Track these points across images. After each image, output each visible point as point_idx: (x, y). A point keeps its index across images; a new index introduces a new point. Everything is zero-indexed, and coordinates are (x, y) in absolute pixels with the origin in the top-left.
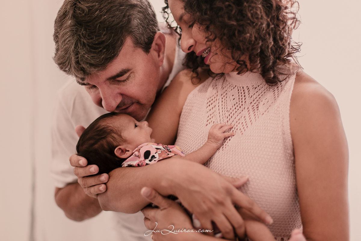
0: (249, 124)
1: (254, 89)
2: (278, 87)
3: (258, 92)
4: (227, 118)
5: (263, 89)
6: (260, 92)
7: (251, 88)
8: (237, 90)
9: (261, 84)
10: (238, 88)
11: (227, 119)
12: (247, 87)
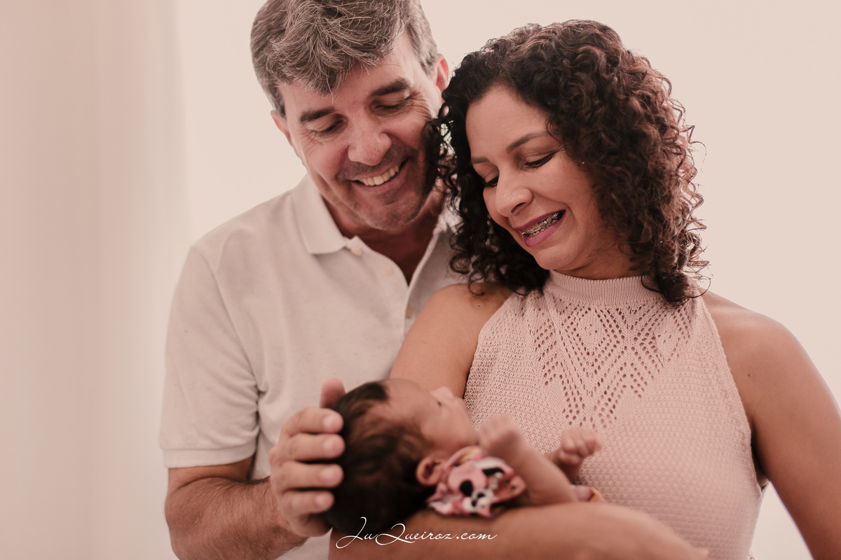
0: (647, 377)
1: (632, 313)
2: (679, 311)
3: (643, 320)
4: (593, 365)
5: (651, 313)
6: (646, 318)
7: (626, 312)
8: (596, 315)
9: (644, 305)
10: (596, 312)
11: (594, 368)
12: (617, 310)
